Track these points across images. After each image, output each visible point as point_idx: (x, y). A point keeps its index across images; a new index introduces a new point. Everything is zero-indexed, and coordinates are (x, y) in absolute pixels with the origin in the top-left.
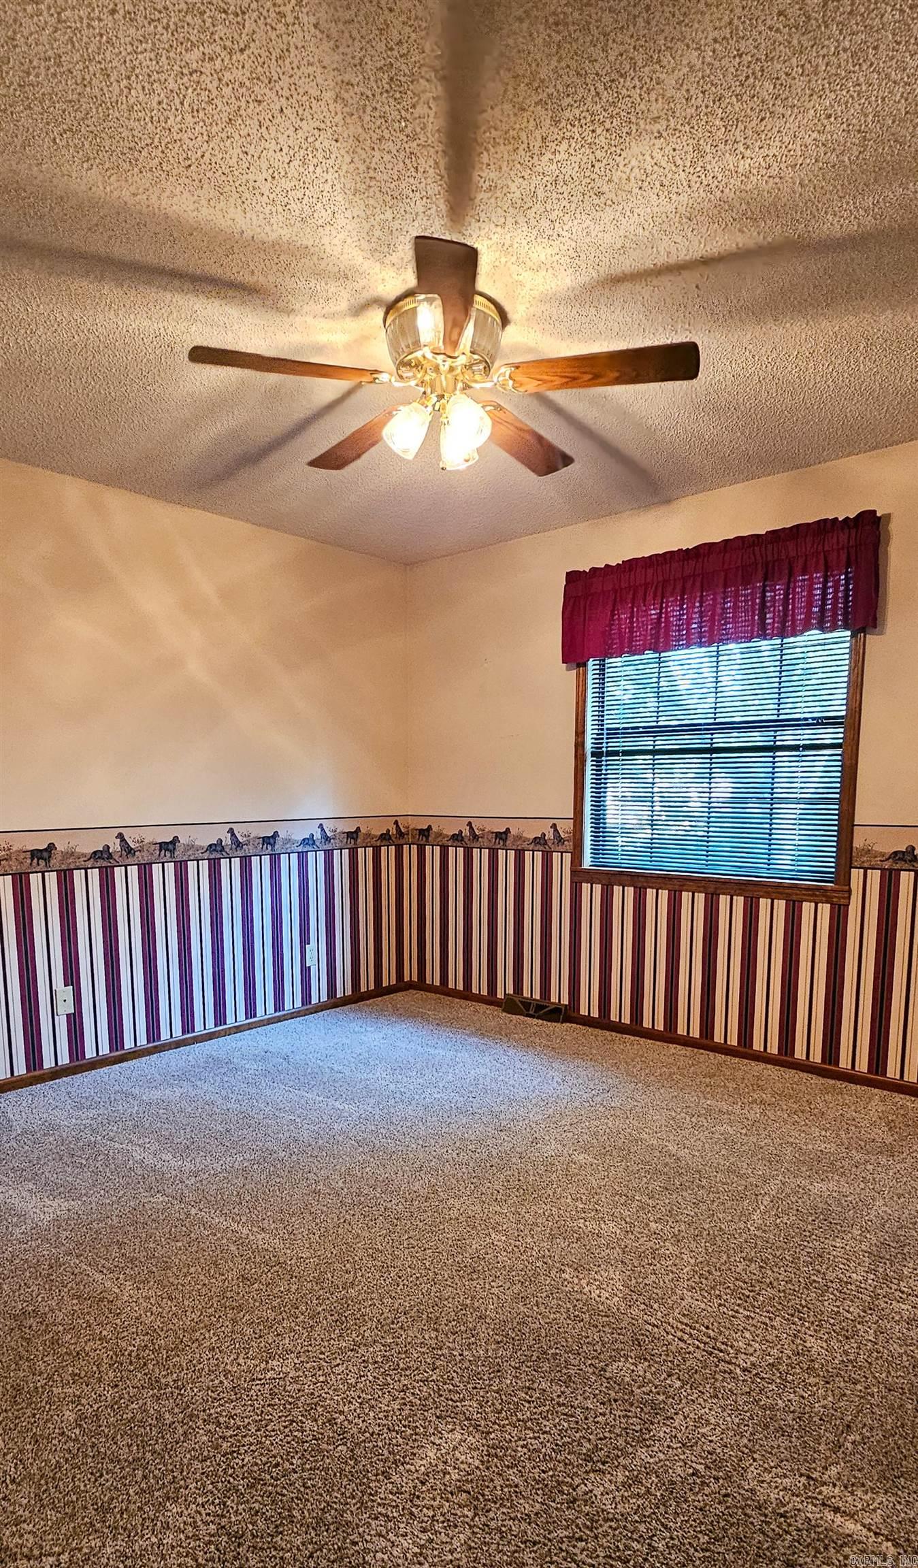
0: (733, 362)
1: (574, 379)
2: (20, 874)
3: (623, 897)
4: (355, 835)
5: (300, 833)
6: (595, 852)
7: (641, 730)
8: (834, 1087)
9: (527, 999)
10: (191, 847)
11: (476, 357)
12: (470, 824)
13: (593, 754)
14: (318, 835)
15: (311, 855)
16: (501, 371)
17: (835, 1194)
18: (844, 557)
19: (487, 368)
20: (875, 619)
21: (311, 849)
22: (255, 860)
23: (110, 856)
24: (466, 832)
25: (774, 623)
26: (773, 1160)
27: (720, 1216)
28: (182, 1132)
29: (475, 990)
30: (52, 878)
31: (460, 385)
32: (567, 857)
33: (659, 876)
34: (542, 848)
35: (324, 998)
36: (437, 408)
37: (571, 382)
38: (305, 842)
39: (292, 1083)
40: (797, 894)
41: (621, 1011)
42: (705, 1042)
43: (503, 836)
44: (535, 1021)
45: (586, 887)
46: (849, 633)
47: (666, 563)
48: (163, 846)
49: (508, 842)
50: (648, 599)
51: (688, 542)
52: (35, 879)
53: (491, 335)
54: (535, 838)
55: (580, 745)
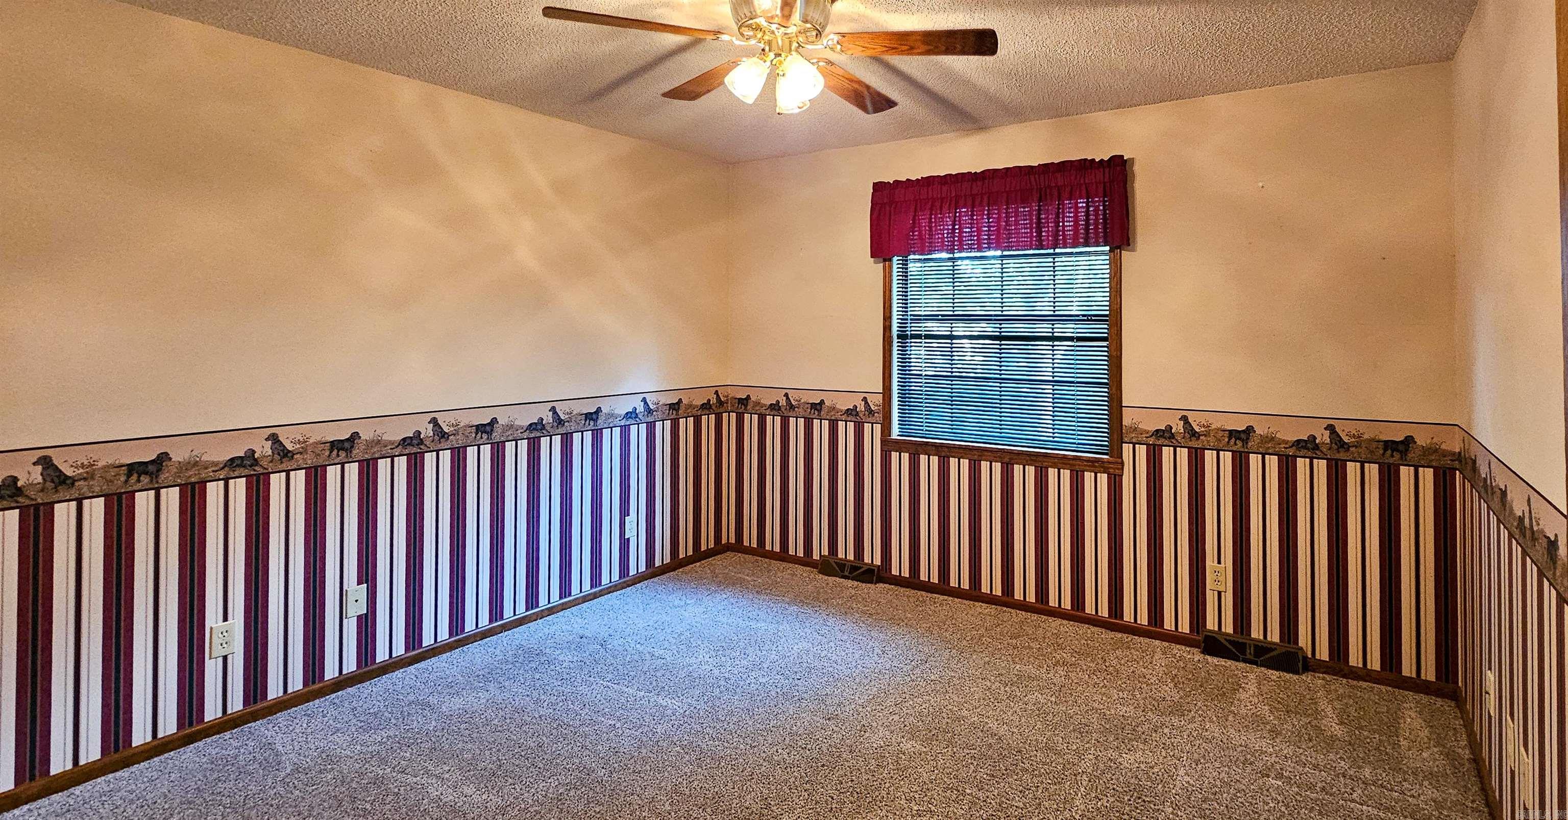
0: (1017, 43)
1: (893, 48)
2: (316, 468)
3: (929, 465)
4: (676, 406)
5: (623, 407)
6: (902, 423)
7: (940, 317)
8: (1121, 639)
9: (841, 559)
10: (511, 427)
11: (809, 25)
12: (786, 395)
13: (899, 337)
14: (640, 408)
15: (634, 428)
16: (829, 36)
17: (1143, 766)
18: (1101, 190)
19: (819, 34)
20: (1128, 239)
21: (633, 422)
22: (577, 437)
23: (421, 442)
24: (783, 402)
25: (1048, 236)
26: (1082, 731)
27: (1047, 804)
28: (488, 753)
29: (791, 552)
30: (353, 470)
31: (795, 45)
32: (878, 428)
33: (960, 447)
34: (854, 419)
35: (642, 568)
36: (774, 63)
37: (893, 50)
38: (628, 415)
39: (610, 676)
40: (1079, 465)
41: (929, 572)
42: (1006, 600)
43: (817, 407)
44: (850, 583)
45: (895, 455)
46: (1107, 248)
47: (958, 183)
48: (481, 429)
49: (822, 413)
50: (944, 209)
51: (977, 168)
52: (333, 473)
53: (823, 11)
54: (848, 410)
55: (887, 328)
